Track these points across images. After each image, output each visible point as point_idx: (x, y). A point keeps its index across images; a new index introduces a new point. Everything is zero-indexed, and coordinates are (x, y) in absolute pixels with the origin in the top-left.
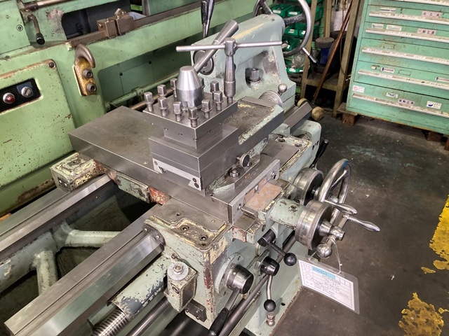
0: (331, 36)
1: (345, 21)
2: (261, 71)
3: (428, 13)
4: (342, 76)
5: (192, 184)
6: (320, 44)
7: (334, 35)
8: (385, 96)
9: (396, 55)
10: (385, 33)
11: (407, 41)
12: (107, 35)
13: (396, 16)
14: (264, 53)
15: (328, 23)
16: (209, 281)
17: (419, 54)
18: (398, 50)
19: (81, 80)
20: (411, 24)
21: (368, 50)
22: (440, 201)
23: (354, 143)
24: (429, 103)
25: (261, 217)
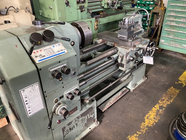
0: (155, 26)
1: (159, 22)
2: (136, 26)
3: (183, 19)
4: (158, 37)
5: (125, 38)
6: (152, 28)
7: (156, 26)
8: (170, 43)
9: (174, 31)
10: (171, 24)
11: (177, 27)
12: (102, 17)
13: (174, 20)
14: (137, 22)
15: (155, 22)
16: (126, 57)
17: (180, 31)
18: (174, 29)
19: (95, 26)
20: (178, 22)
21: (166, 29)
22: (184, 70)
23: (160, 56)
24: (183, 45)
25: (137, 46)
